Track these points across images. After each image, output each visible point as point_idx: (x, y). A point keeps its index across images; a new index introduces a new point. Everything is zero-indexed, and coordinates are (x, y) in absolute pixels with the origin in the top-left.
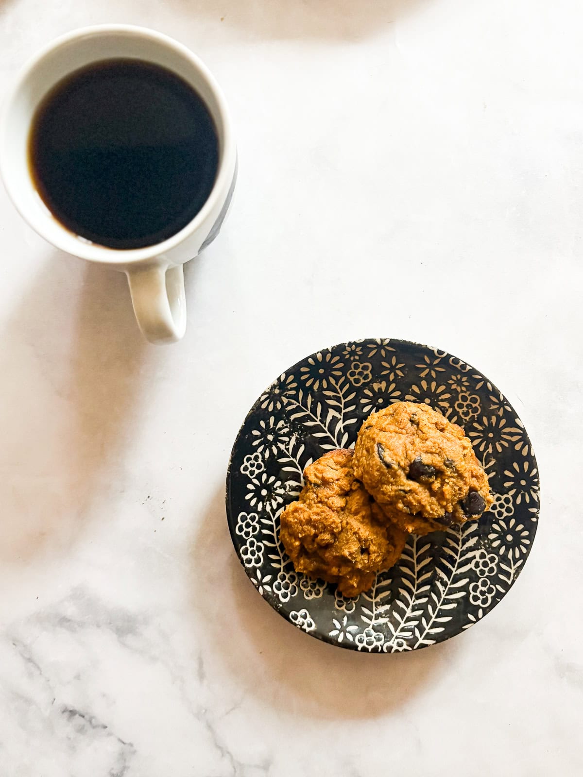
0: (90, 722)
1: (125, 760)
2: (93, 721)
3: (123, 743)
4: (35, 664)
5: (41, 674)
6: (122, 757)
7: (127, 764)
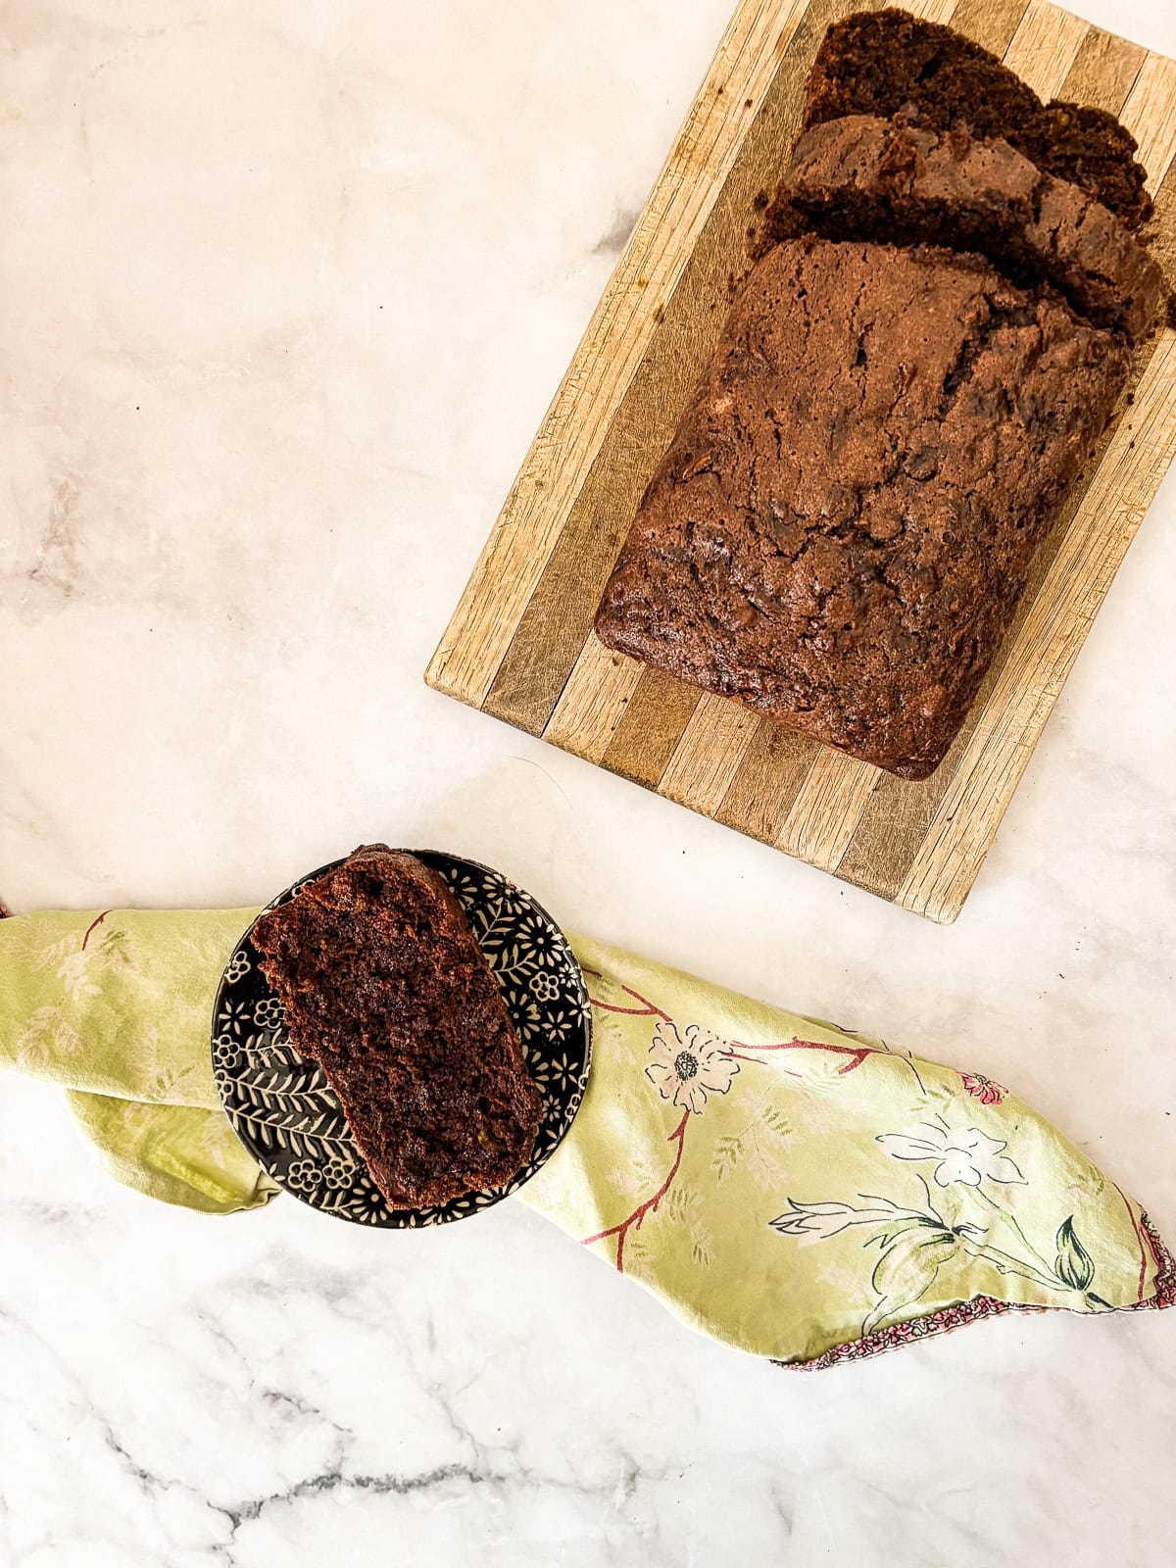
0: (299, 1407)
1: (343, 1451)
2: (302, 1405)
3: (341, 1429)
4: (227, 1339)
5: (235, 1352)
6: (340, 1445)
7: (345, 1454)
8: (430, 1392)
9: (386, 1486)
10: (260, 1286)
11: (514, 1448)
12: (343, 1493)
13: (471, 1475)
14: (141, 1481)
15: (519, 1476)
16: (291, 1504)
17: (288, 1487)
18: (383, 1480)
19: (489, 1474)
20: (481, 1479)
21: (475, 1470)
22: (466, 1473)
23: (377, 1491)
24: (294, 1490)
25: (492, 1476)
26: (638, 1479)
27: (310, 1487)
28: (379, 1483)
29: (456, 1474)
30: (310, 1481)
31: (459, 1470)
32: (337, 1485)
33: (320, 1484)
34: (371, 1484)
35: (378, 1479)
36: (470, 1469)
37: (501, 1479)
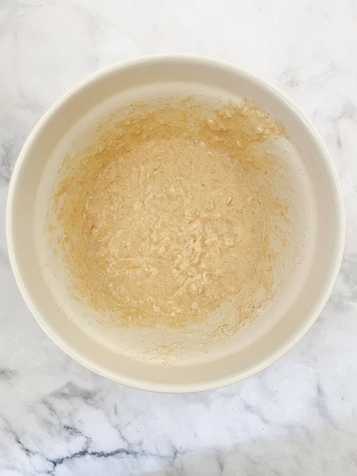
8: (115, 427)
9: (101, 455)
10: (64, 395)
11: (140, 444)
12: (88, 457)
13: (127, 452)
14: (26, 452)
15: (142, 453)
16: (72, 460)
17: (71, 454)
18: (100, 453)
19: (132, 451)
20: (130, 453)
21: (128, 450)
22: (125, 452)
23: (98, 456)
24: (73, 456)
25: (133, 452)
26: (177, 454)
27: (78, 455)
28: (99, 454)
29: (122, 451)
30: (78, 453)
31: (123, 451)
32: (86, 454)
33: (81, 454)
34: (97, 454)
35: (99, 453)
36: (127, 450)
37: (136, 453)
